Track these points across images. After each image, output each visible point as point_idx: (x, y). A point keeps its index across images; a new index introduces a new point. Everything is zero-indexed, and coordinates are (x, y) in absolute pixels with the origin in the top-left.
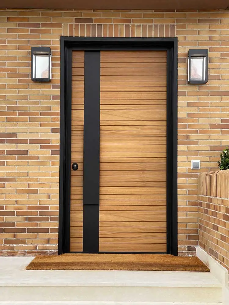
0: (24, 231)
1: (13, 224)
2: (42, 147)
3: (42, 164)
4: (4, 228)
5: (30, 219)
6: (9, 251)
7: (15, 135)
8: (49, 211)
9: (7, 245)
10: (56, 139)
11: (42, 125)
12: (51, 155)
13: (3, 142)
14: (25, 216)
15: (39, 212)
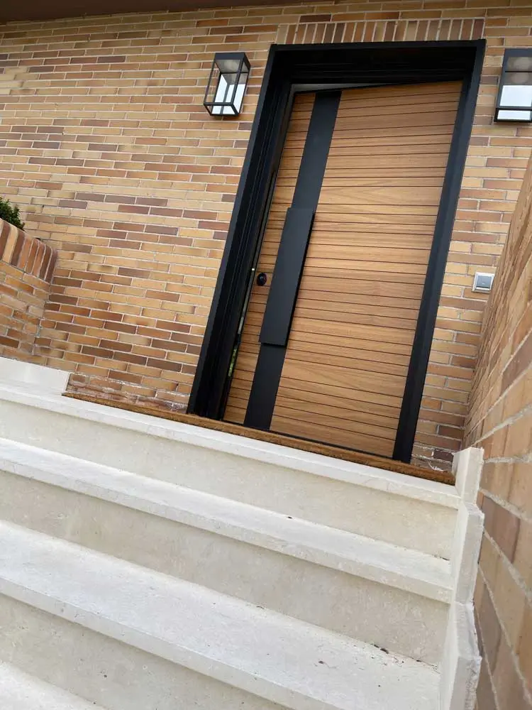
0: (142, 361)
1: (129, 347)
2: (202, 225)
3: (197, 253)
4: (114, 351)
5: (156, 344)
6: (113, 390)
7: (164, 202)
8: (190, 334)
9: (112, 380)
10: (225, 212)
11: (210, 188)
12: (212, 239)
13: (144, 211)
14: (150, 337)
15: (173, 333)
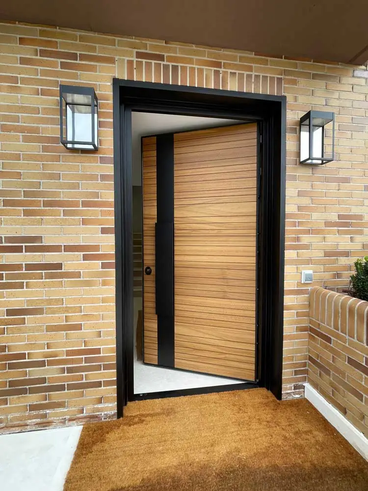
0: (62, 388)
1: (43, 380)
2: (86, 258)
4: (28, 387)
5: (70, 370)
6: (38, 420)
7: (39, 239)
8: (102, 355)
9: (34, 413)
10: (108, 244)
11: (85, 222)
12: (101, 270)
13: (18, 250)
14: (63, 366)
15: (85, 357)
